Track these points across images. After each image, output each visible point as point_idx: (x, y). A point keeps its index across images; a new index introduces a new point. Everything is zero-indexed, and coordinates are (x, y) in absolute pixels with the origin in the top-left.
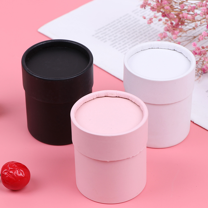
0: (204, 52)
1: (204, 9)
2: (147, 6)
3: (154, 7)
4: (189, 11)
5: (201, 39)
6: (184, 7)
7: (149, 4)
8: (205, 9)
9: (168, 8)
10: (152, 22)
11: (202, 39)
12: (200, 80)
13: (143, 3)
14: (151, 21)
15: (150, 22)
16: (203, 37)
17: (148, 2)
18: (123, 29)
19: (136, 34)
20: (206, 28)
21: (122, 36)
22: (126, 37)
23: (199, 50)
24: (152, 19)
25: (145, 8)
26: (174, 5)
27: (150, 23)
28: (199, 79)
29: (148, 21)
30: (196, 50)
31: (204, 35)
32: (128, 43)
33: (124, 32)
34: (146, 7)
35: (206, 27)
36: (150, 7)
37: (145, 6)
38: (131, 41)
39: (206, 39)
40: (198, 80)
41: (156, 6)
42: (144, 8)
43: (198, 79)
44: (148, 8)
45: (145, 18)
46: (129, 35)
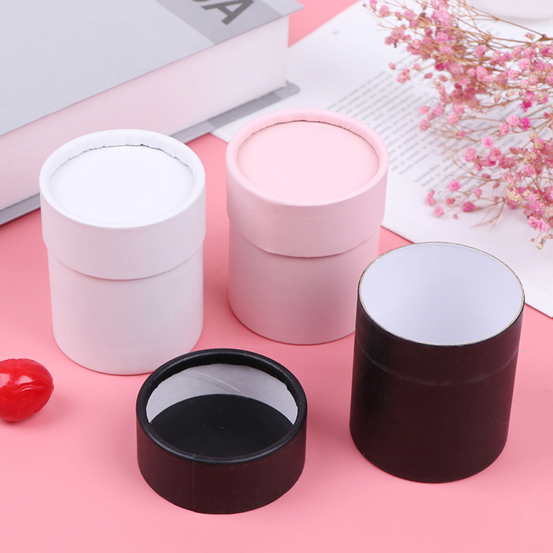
0: (510, 162)
1: (524, 64)
2: (400, 41)
3: (415, 46)
4: (495, 63)
5: (503, 131)
6: (484, 53)
7: (405, 37)
8: (526, 63)
9: (446, 50)
10: (409, 78)
11: (507, 132)
12: (495, 225)
13: (392, 33)
14: (405, 76)
15: (402, 77)
16: (510, 127)
17: (403, 32)
18: (378, 109)
19: (412, 121)
20: (520, 107)
21: (380, 125)
22: (388, 128)
23: (497, 155)
24: (408, 71)
25: (395, 47)
26: (465, 45)
27: (403, 81)
28: (494, 222)
29: (399, 75)
30: (491, 154)
31: (511, 123)
32: (395, 141)
33: (382, 115)
34: (397, 44)
35: (520, 105)
36: (406, 45)
37: (396, 41)
38: (403, 136)
39: (516, 132)
40: (490, 224)
41: (417, 45)
42: (393, 45)
43: (491, 222)
44: (403, 45)
45: (393, 68)
46: (395, 123)
